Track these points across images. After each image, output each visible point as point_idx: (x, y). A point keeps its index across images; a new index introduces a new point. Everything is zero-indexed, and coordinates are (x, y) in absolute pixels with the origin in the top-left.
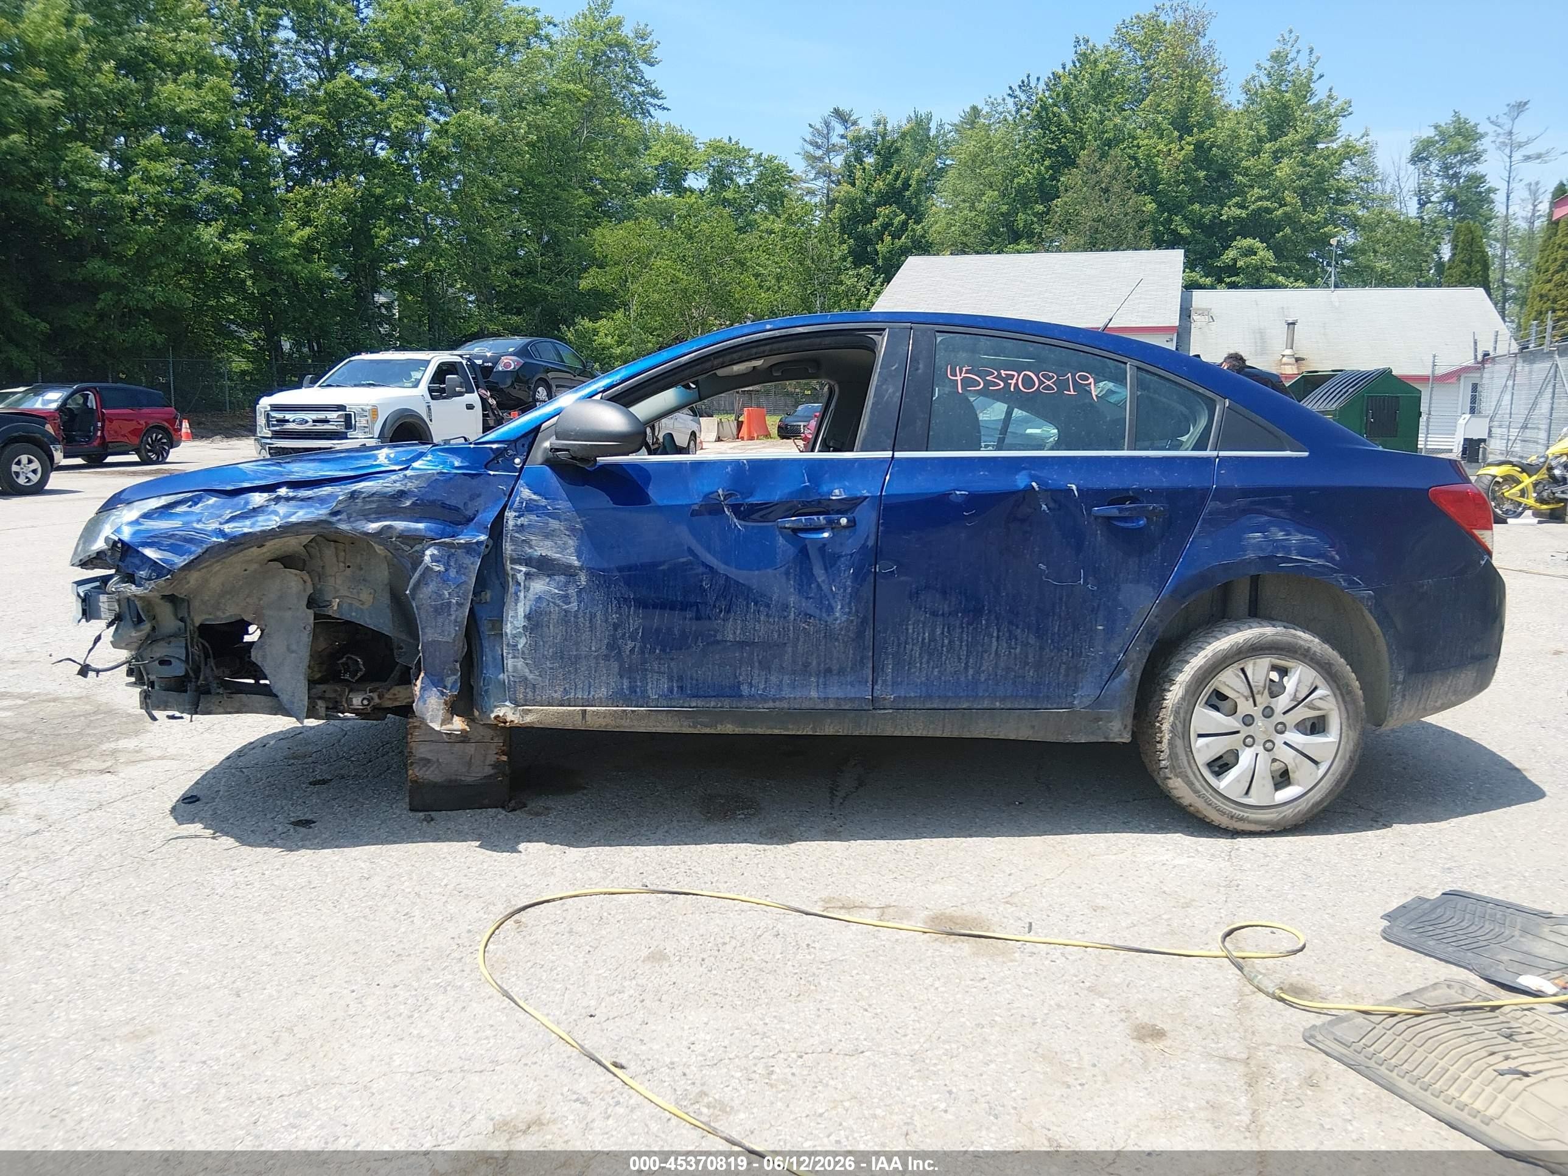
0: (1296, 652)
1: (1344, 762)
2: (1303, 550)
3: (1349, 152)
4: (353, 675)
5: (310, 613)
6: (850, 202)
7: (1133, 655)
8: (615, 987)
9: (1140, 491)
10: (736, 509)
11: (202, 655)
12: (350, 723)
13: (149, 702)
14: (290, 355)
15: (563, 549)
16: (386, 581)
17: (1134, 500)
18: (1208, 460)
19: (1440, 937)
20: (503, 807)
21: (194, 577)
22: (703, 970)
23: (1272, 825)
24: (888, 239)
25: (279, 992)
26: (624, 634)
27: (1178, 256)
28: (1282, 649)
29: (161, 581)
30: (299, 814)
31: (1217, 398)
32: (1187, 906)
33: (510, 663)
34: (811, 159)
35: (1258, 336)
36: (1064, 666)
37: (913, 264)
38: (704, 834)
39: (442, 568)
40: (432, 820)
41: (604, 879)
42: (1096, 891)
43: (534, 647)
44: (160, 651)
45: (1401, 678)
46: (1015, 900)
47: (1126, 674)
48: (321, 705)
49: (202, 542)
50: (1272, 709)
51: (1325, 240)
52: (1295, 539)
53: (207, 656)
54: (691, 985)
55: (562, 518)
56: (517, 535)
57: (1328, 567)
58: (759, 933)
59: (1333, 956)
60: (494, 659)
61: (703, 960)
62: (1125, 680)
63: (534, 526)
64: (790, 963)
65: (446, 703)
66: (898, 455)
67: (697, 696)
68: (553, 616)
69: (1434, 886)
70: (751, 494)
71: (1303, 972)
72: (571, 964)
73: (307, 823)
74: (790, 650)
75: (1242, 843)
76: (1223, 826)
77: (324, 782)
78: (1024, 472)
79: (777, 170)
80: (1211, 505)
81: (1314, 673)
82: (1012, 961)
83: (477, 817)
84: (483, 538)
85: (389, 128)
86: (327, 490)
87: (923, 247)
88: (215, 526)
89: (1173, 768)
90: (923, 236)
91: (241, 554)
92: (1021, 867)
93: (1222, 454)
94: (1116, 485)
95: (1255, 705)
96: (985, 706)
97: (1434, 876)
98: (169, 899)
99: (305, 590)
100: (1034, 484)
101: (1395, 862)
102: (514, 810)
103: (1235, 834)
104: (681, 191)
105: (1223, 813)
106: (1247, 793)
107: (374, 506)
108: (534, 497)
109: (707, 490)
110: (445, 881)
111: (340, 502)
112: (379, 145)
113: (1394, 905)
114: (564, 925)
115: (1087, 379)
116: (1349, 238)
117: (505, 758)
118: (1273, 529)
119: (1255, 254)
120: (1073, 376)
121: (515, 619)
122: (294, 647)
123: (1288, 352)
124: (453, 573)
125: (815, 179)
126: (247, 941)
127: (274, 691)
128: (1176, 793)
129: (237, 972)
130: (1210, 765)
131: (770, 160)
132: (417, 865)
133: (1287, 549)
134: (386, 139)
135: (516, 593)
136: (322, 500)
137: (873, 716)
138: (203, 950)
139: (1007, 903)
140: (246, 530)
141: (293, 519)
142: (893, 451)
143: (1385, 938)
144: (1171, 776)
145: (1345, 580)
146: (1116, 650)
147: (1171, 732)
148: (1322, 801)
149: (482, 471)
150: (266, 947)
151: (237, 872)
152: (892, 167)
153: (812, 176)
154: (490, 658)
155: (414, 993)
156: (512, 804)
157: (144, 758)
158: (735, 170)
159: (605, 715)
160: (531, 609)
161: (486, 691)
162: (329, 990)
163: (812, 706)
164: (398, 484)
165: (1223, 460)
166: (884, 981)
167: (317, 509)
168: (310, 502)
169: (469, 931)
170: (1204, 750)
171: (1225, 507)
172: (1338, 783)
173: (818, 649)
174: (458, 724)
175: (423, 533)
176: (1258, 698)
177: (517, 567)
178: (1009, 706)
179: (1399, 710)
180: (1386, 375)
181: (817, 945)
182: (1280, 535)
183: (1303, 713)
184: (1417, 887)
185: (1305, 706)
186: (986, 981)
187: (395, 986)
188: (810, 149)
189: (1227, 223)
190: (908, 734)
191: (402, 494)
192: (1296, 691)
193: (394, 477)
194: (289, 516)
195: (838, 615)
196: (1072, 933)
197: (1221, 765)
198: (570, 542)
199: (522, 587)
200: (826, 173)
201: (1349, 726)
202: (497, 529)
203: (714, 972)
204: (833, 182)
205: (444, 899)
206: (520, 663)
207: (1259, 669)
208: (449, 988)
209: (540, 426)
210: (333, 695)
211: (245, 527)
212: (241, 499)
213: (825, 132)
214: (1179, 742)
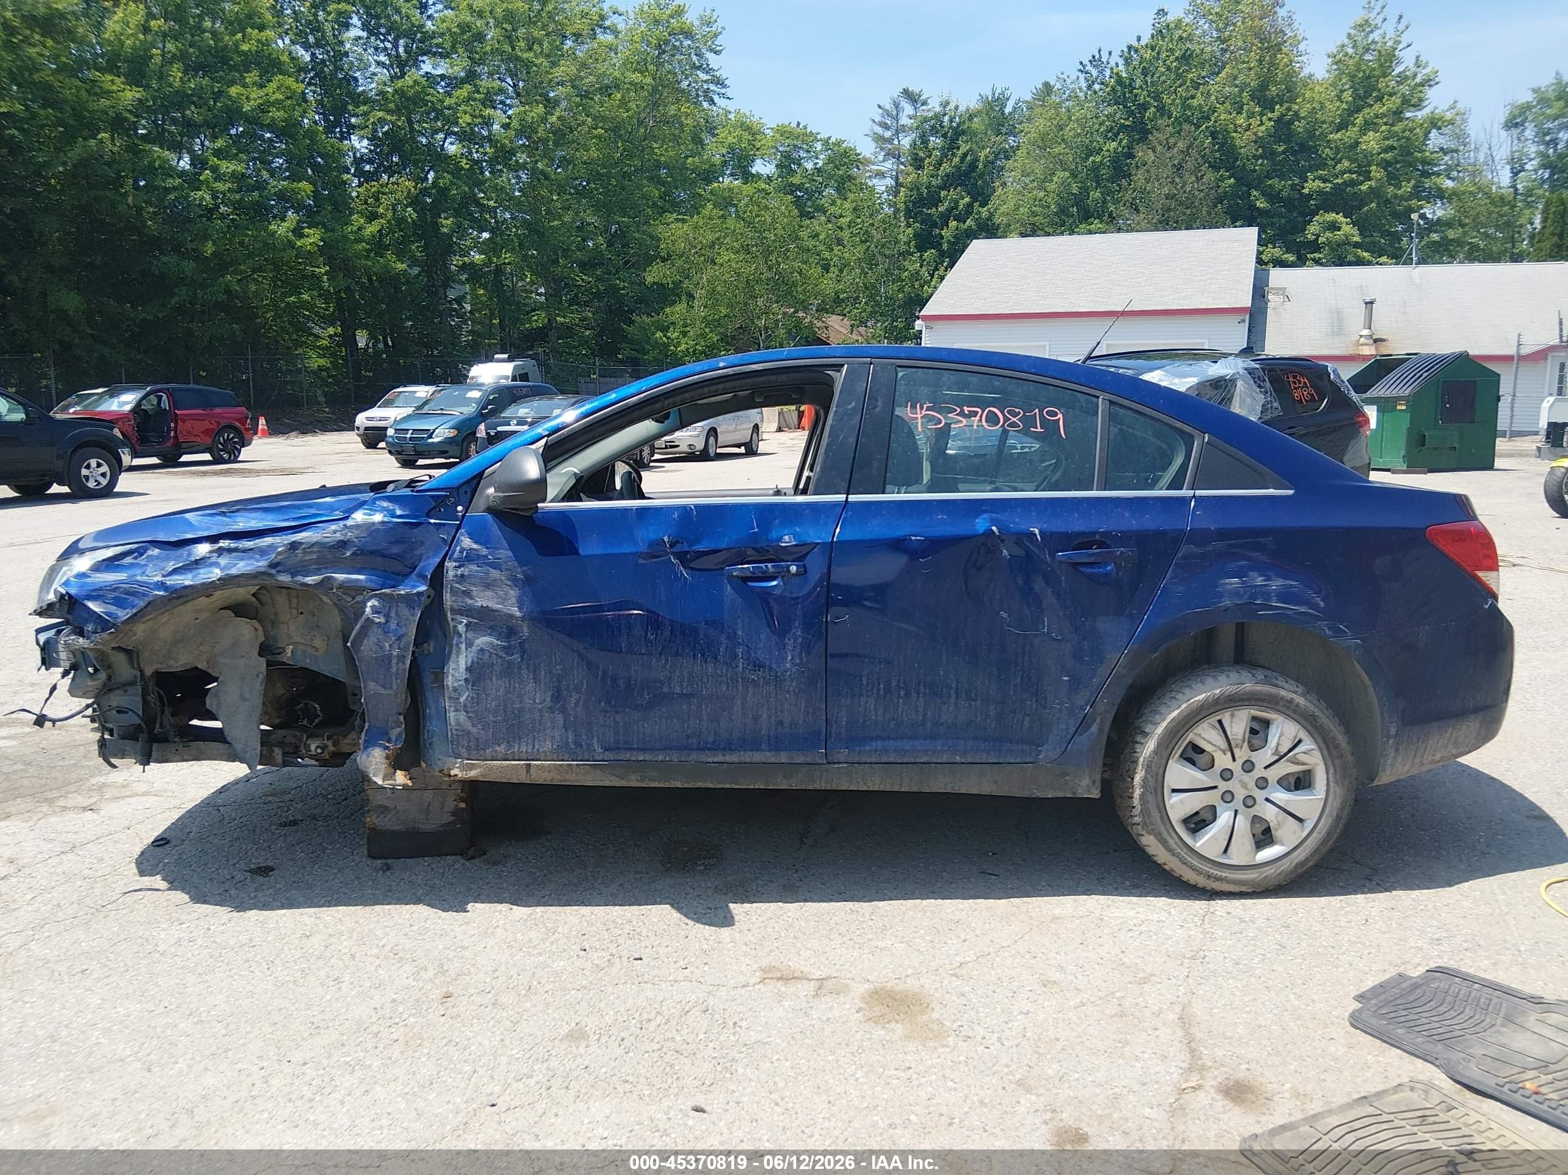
0: (1277, 703)
1: (1330, 820)
2: (1285, 596)
3: (1435, 123)
4: (311, 722)
5: (263, 661)
6: (915, 187)
7: (1100, 707)
8: (525, 1071)
9: (1107, 534)
10: (682, 557)
11: (158, 703)
12: (309, 769)
13: (106, 751)
14: (366, 349)
15: (504, 600)
16: (339, 628)
17: (1101, 545)
18: (1184, 501)
19: (1412, 1024)
20: (462, 855)
21: (141, 630)
22: (620, 1051)
23: (1253, 886)
24: (953, 224)
25: (190, 1066)
26: (568, 686)
27: (1251, 234)
28: (1262, 700)
29: (105, 635)
30: (260, 860)
31: (1196, 433)
32: (1145, 981)
33: (452, 715)
34: (879, 139)
35: (1335, 315)
36: (1027, 719)
37: (978, 247)
38: (658, 888)
39: (383, 620)
40: (389, 868)
41: (544, 940)
42: (1052, 961)
43: (476, 700)
44: (117, 699)
45: (1393, 731)
46: (963, 972)
47: (1094, 729)
48: (278, 753)
49: (144, 595)
50: (1252, 763)
51: (1404, 216)
52: (1276, 584)
53: (163, 705)
54: (604, 1070)
55: (503, 567)
56: (457, 586)
57: (1310, 614)
58: (687, 1008)
59: (1289, 1047)
60: (438, 711)
61: (623, 1040)
62: (1092, 734)
63: (475, 577)
64: (711, 1045)
65: (387, 757)
66: (853, 498)
67: (644, 750)
68: (495, 668)
69: (1417, 960)
70: (699, 542)
71: (1253, 1066)
72: (486, 1042)
73: (265, 871)
74: (738, 702)
75: (1221, 906)
76: (1200, 885)
77: (294, 823)
78: (985, 516)
79: (846, 153)
80: (1184, 549)
81: (1298, 727)
82: (943, 1046)
83: (434, 866)
84: (423, 588)
85: (457, 124)
86: (268, 540)
87: (989, 230)
88: (159, 578)
89: (1145, 825)
90: (989, 219)
91: (189, 604)
92: (978, 932)
93: (1199, 493)
94: (1082, 529)
95: (1234, 760)
96: (944, 760)
97: (1420, 949)
98: (111, 956)
99: (256, 637)
100: (994, 528)
101: (1380, 931)
102: (473, 858)
103: (1213, 895)
104: (748, 177)
105: (1199, 872)
106: (1226, 851)
107: (314, 556)
108: (475, 546)
109: (653, 536)
110: (384, 941)
111: (279, 553)
112: (449, 140)
113: (1370, 983)
114: (490, 995)
115: (1056, 414)
116: (1435, 211)
117: (463, 805)
118: (1253, 574)
119: (1339, 229)
120: (1041, 412)
121: (458, 668)
122: (248, 696)
123: (1366, 332)
124: (393, 626)
125: (884, 161)
126: (173, 1007)
127: (229, 739)
128: (1151, 851)
129: (155, 1042)
130: (1186, 821)
131: (838, 143)
132: (361, 921)
133: (1267, 596)
134: (454, 133)
135: (457, 645)
136: (263, 552)
137: (827, 771)
138: (129, 1016)
139: (954, 975)
140: (187, 583)
141: (234, 571)
142: (848, 494)
143: (1352, 1025)
144: (1143, 833)
145: (1329, 629)
146: (1083, 703)
147: (1143, 787)
148: (1307, 860)
149: (422, 520)
150: (191, 1014)
151: (184, 926)
152: (958, 148)
153: (881, 158)
154: (434, 711)
155: (322, 1072)
156: (471, 852)
157: (128, 793)
158: (803, 154)
159: (549, 769)
160: (473, 663)
161: (431, 744)
162: (239, 1066)
163: (764, 760)
164: (338, 535)
165: (1200, 500)
166: (804, 1069)
167: (258, 561)
168: (251, 554)
169: (394, 1000)
170: (1179, 807)
171: (1199, 551)
172: (1324, 842)
173: (768, 702)
174: (401, 778)
175: (363, 584)
176: (1236, 751)
177: (458, 617)
178: (970, 760)
179: (1392, 765)
180: (1463, 359)
181: (744, 1024)
182: (1260, 581)
183: (1285, 768)
184: (1398, 961)
185: (1288, 761)
186: (911, 1071)
187: (305, 1064)
188: (879, 130)
189: (1309, 196)
190: (865, 788)
191: (343, 544)
192: (1278, 744)
193: (334, 527)
194: (230, 568)
195: (788, 665)
196: (1015, 1013)
197: (1198, 822)
198: (512, 592)
199: (463, 639)
200: (894, 154)
201: (1337, 782)
202: (437, 579)
203: (631, 1054)
204: (902, 163)
205: (378, 962)
206: (462, 716)
207: (1238, 724)
208: (357, 1068)
209: (484, 471)
210: (293, 740)
211: (187, 580)
212: (184, 551)
213: (894, 113)
214: (1150, 798)
